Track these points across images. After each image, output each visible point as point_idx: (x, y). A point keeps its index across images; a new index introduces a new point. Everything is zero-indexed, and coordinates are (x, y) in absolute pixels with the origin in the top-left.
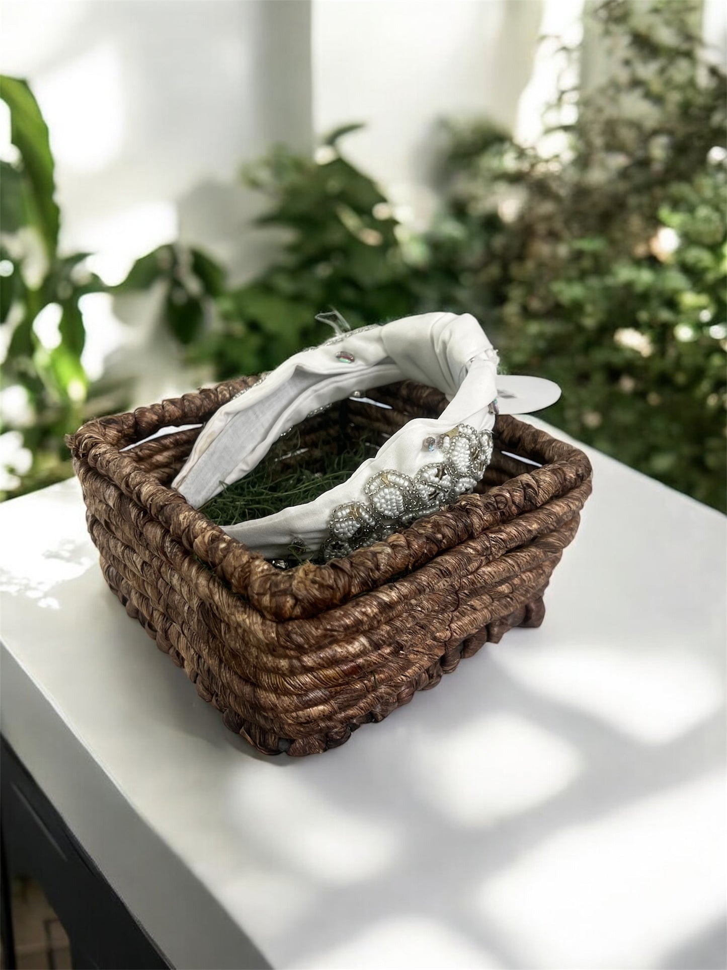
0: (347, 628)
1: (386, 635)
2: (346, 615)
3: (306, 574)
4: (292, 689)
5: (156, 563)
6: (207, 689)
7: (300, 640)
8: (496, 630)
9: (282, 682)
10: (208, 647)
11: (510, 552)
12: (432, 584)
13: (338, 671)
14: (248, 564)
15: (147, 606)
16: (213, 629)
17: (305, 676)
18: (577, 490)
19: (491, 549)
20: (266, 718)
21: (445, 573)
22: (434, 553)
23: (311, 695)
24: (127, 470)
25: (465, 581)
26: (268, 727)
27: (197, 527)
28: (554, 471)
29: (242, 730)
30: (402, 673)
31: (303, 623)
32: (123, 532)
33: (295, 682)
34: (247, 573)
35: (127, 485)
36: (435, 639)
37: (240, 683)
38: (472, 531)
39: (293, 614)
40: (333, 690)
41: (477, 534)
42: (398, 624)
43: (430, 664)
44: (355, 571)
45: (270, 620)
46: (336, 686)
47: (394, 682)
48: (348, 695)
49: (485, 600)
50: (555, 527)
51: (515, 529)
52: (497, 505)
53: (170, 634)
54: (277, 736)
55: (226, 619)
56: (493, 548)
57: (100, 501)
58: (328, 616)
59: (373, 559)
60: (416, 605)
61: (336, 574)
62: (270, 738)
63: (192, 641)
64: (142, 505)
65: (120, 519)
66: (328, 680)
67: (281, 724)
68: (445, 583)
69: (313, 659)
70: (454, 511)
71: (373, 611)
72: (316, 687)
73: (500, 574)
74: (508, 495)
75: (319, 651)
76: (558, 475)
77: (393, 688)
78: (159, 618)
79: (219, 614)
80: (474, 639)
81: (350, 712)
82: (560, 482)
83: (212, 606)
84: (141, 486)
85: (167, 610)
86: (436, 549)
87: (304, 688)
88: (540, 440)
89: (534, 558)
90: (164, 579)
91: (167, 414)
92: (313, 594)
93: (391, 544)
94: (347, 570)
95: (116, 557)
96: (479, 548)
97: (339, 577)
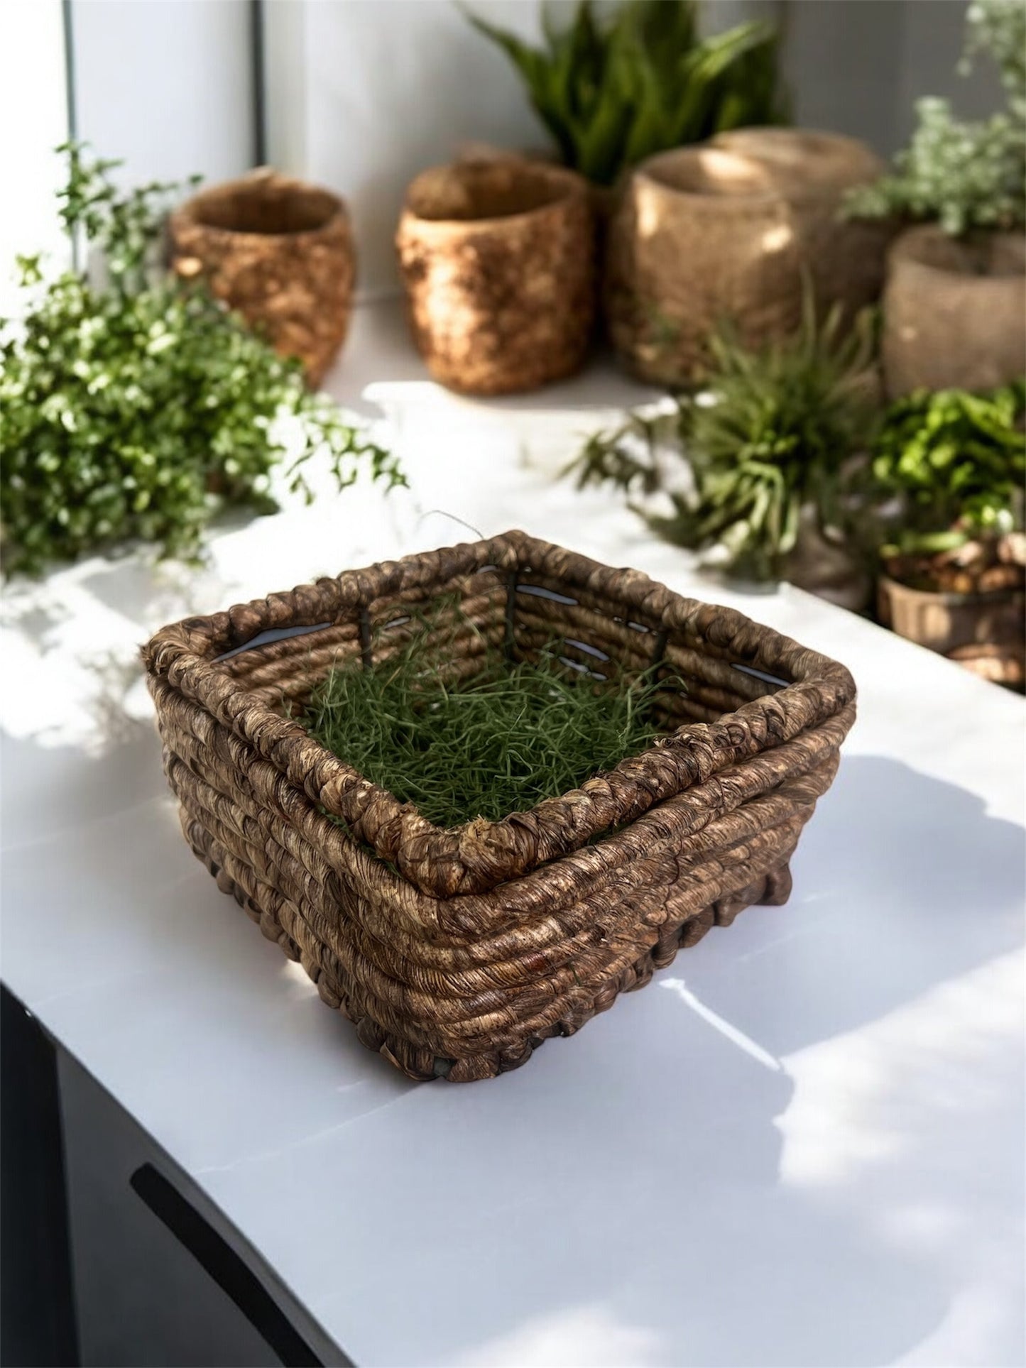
0: (533, 906)
1: (583, 917)
2: (531, 889)
3: (478, 834)
4: (456, 990)
5: (263, 818)
6: (334, 992)
7: (470, 923)
8: (726, 909)
9: (443, 981)
10: (337, 933)
11: (747, 802)
12: (645, 847)
13: (518, 966)
14: (397, 820)
15: (249, 878)
16: (346, 908)
17: (474, 972)
18: (837, 718)
19: (723, 799)
20: (417, 1031)
21: (663, 832)
22: (648, 805)
23: (482, 999)
24: (225, 691)
25: (688, 843)
26: (421, 1043)
27: (325, 769)
28: (806, 693)
29: (384, 1047)
30: (602, 969)
31: (474, 901)
32: (217, 775)
33: (460, 981)
34: (396, 832)
35: (226, 712)
36: (645, 921)
37: (384, 981)
38: (698, 775)
39: (460, 887)
40: (511, 991)
41: (705, 779)
42: (599, 901)
43: (638, 956)
44: (543, 830)
45: (428, 896)
46: (516, 986)
47: (591, 981)
48: (530, 998)
49: (713, 868)
50: (808, 769)
51: (754, 770)
52: (730, 737)
53: (282, 916)
54: (432, 1056)
55: (366, 894)
56: (726, 798)
57: (185, 733)
58: (507, 891)
59: (566, 813)
60: (623, 876)
61: (517, 832)
62: (422, 1058)
63: (315, 924)
64: (247, 738)
65: (214, 759)
66: (505, 978)
67: (439, 1037)
68: (662, 846)
69: (485, 950)
70: (673, 748)
71: (567, 884)
72: (489, 987)
73: (734, 832)
74: (745, 725)
75: (494, 937)
76: (812, 697)
77: (590, 990)
78: (265, 894)
79: (356, 888)
80: (698, 922)
81: (533, 1022)
82: (814, 706)
83: (346, 876)
84: (246, 713)
85: (278, 883)
86: (650, 799)
87: (473, 989)
88: (785, 649)
89: (780, 810)
90: (276, 838)
91: (273, 614)
92: (488, 861)
93: (590, 793)
94: (532, 829)
95: (206, 810)
96: (707, 797)
97: (521, 837)
